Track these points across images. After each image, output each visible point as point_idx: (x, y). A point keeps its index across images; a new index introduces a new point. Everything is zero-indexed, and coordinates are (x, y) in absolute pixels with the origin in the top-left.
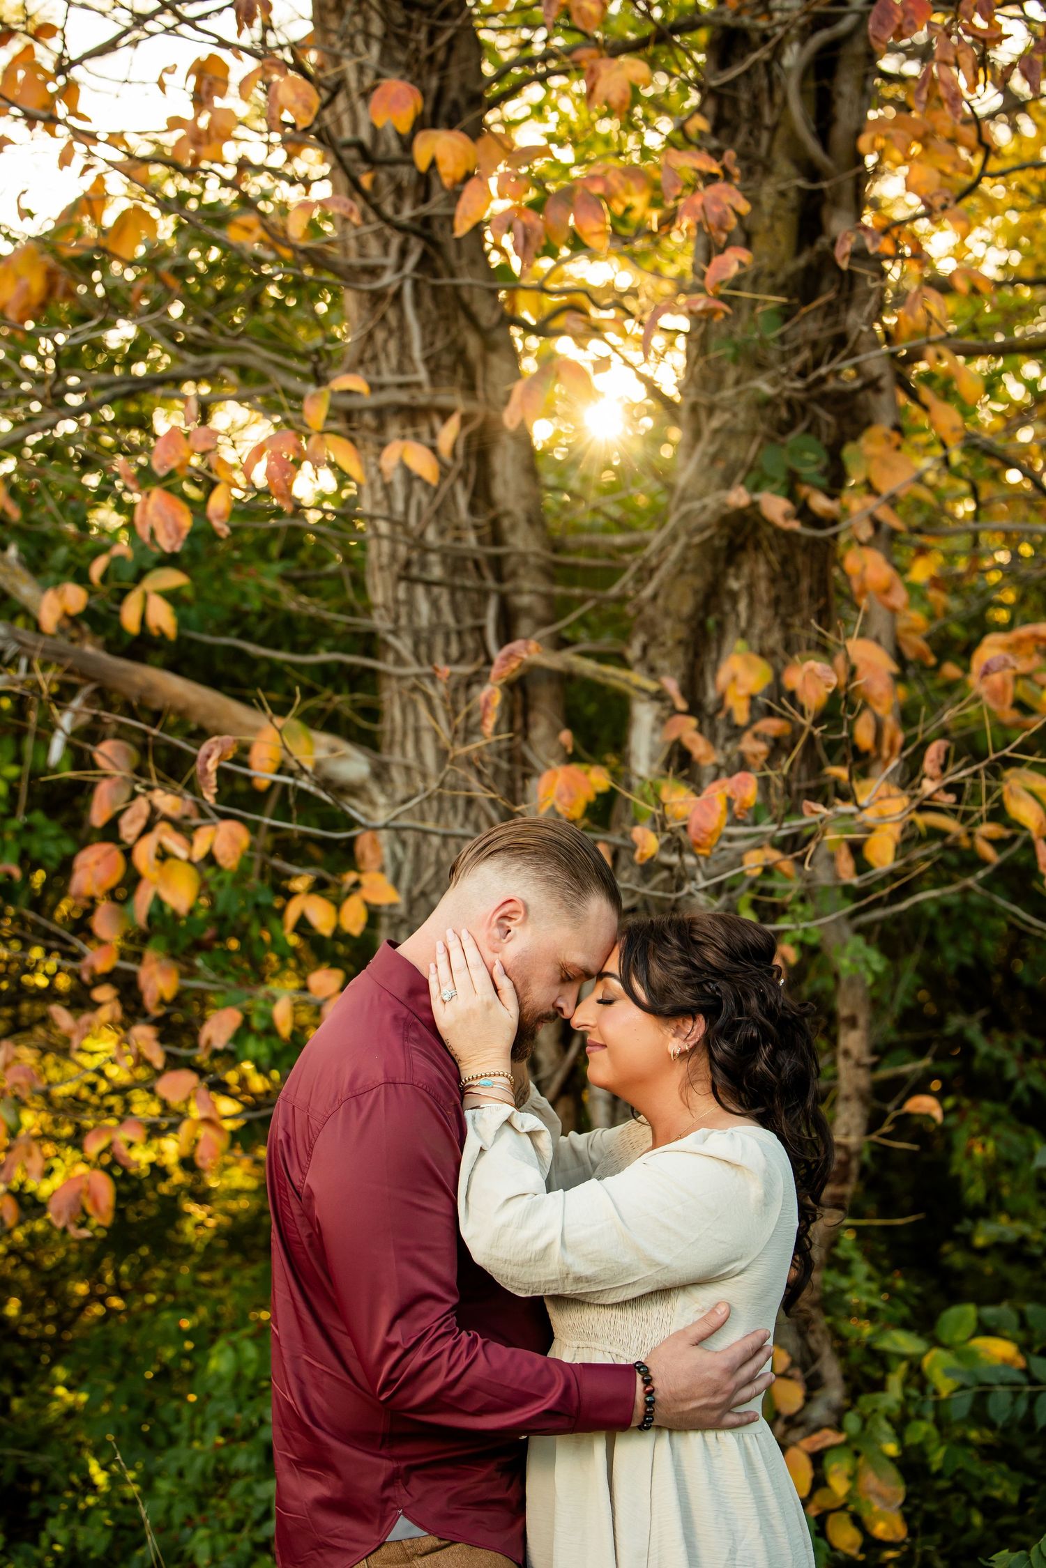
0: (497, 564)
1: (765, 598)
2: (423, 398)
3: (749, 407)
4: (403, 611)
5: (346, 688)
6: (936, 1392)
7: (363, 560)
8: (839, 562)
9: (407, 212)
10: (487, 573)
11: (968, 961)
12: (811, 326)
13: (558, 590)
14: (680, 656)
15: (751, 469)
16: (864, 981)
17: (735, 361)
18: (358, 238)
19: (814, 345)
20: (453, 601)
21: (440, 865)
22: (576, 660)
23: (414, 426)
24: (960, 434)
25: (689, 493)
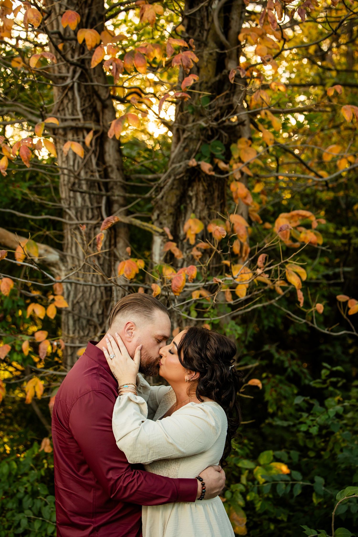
0: (106, 185)
1: (202, 199)
2: (80, 124)
3: (197, 130)
4: (72, 200)
5: (51, 228)
6: (258, 483)
7: (58, 182)
8: (229, 186)
9: (76, 57)
10: (103, 188)
11: (272, 325)
12: (220, 101)
13: (127, 195)
14: (171, 219)
15: (197, 152)
16: (235, 337)
17: (193, 113)
18: (58, 66)
19: (221, 108)
20: (90, 198)
21: (84, 292)
22: (133, 220)
23: (77, 135)
24: (272, 142)
25: (175, 160)
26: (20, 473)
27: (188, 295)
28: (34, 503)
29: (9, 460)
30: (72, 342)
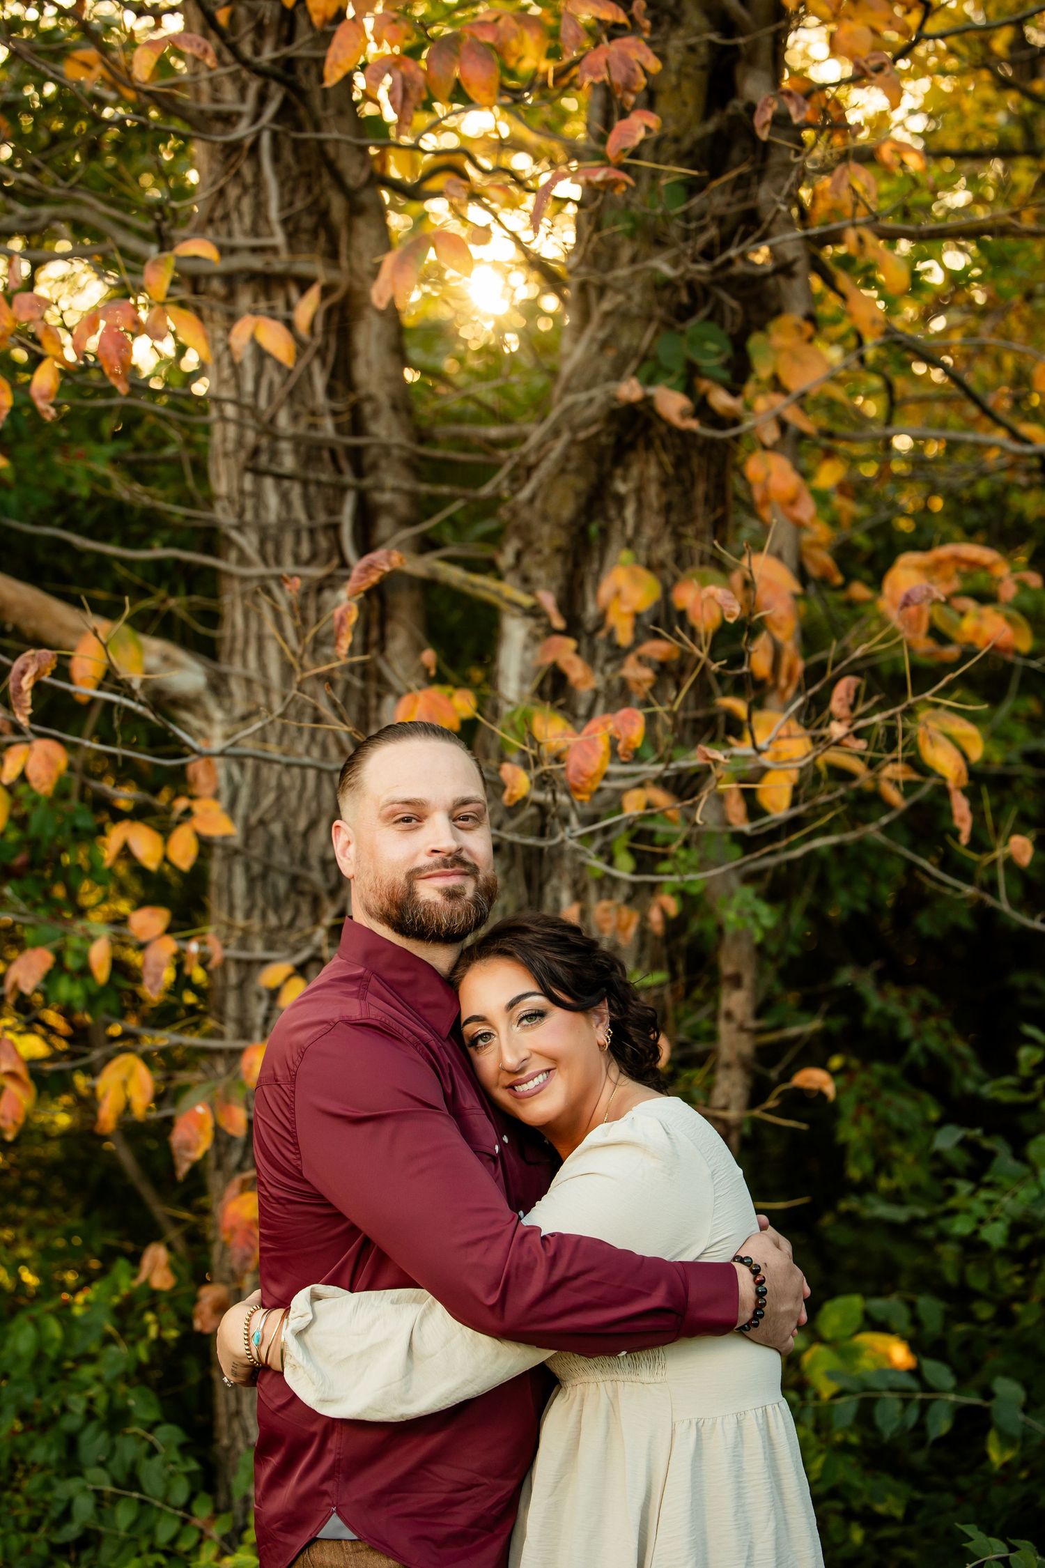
0: (356, 455)
1: (655, 503)
2: (279, 264)
3: (645, 289)
4: (249, 503)
5: (182, 589)
6: (817, 1397)
7: (206, 445)
8: (739, 469)
9: (268, 54)
10: (345, 465)
11: (862, 907)
12: (717, 199)
13: (424, 488)
14: (557, 565)
15: (645, 359)
16: (751, 937)
17: (631, 236)
18: (211, 80)
19: (720, 220)
20: (306, 497)
21: (281, 791)
22: (441, 566)
23: (269, 298)
24: (880, 328)
25: (574, 382)
26: (72, 1353)
27: (608, 803)
28: (113, 1449)
29: (35, 1312)
30: (244, 944)
